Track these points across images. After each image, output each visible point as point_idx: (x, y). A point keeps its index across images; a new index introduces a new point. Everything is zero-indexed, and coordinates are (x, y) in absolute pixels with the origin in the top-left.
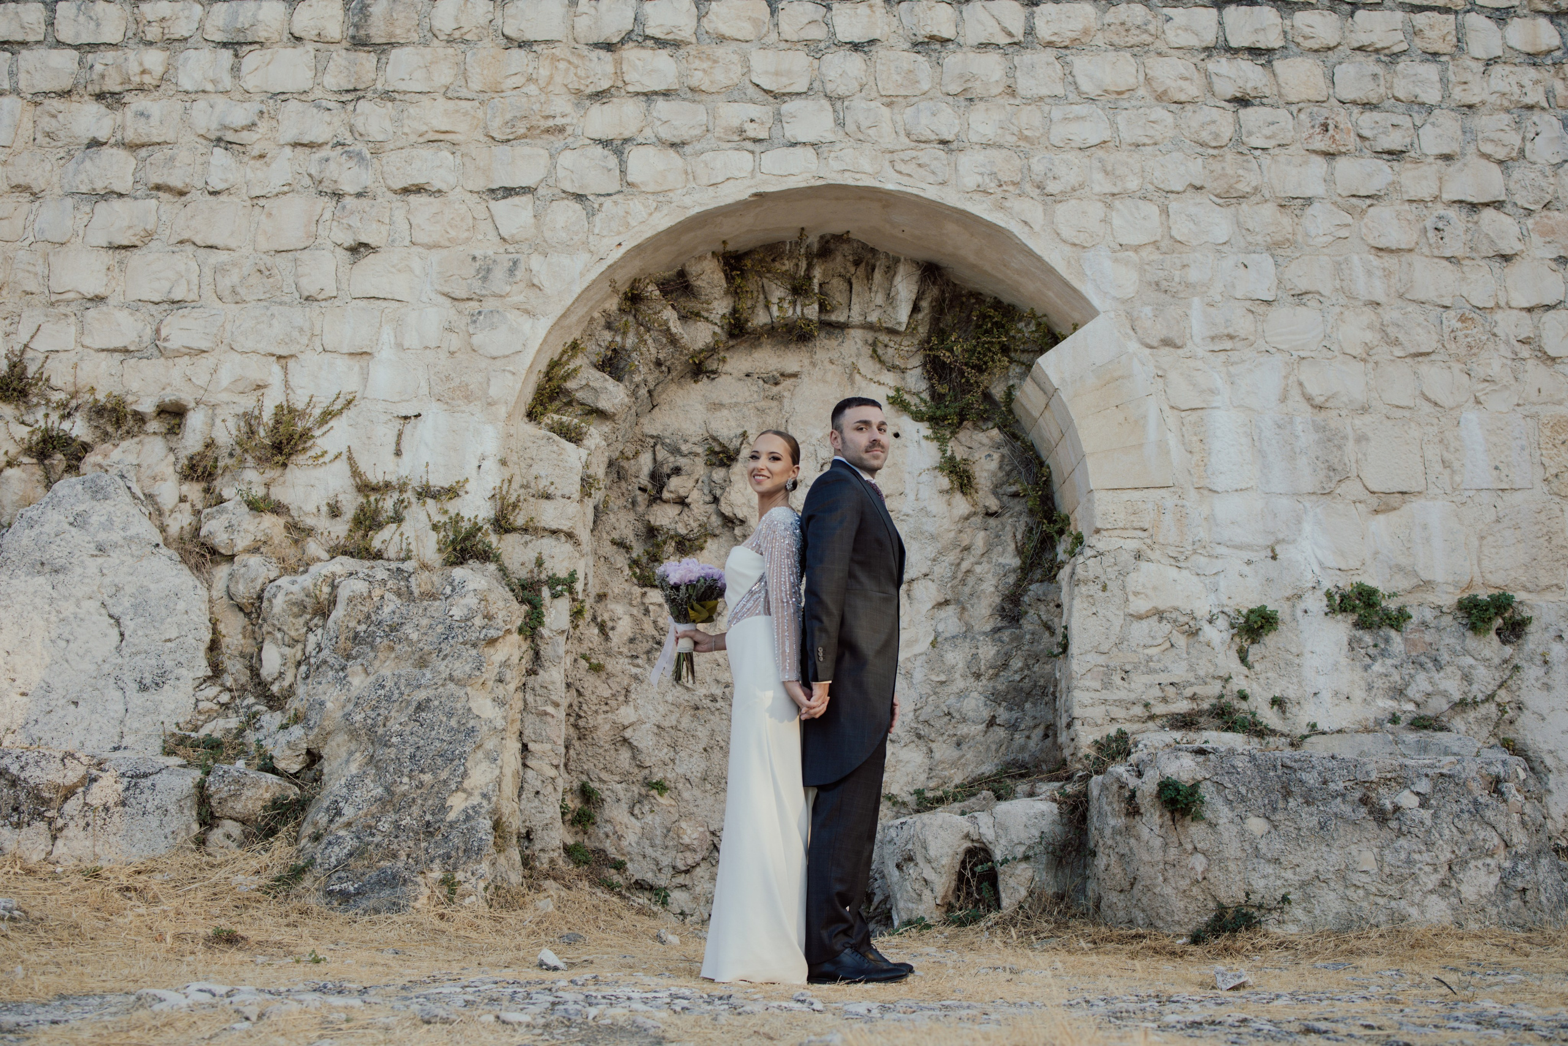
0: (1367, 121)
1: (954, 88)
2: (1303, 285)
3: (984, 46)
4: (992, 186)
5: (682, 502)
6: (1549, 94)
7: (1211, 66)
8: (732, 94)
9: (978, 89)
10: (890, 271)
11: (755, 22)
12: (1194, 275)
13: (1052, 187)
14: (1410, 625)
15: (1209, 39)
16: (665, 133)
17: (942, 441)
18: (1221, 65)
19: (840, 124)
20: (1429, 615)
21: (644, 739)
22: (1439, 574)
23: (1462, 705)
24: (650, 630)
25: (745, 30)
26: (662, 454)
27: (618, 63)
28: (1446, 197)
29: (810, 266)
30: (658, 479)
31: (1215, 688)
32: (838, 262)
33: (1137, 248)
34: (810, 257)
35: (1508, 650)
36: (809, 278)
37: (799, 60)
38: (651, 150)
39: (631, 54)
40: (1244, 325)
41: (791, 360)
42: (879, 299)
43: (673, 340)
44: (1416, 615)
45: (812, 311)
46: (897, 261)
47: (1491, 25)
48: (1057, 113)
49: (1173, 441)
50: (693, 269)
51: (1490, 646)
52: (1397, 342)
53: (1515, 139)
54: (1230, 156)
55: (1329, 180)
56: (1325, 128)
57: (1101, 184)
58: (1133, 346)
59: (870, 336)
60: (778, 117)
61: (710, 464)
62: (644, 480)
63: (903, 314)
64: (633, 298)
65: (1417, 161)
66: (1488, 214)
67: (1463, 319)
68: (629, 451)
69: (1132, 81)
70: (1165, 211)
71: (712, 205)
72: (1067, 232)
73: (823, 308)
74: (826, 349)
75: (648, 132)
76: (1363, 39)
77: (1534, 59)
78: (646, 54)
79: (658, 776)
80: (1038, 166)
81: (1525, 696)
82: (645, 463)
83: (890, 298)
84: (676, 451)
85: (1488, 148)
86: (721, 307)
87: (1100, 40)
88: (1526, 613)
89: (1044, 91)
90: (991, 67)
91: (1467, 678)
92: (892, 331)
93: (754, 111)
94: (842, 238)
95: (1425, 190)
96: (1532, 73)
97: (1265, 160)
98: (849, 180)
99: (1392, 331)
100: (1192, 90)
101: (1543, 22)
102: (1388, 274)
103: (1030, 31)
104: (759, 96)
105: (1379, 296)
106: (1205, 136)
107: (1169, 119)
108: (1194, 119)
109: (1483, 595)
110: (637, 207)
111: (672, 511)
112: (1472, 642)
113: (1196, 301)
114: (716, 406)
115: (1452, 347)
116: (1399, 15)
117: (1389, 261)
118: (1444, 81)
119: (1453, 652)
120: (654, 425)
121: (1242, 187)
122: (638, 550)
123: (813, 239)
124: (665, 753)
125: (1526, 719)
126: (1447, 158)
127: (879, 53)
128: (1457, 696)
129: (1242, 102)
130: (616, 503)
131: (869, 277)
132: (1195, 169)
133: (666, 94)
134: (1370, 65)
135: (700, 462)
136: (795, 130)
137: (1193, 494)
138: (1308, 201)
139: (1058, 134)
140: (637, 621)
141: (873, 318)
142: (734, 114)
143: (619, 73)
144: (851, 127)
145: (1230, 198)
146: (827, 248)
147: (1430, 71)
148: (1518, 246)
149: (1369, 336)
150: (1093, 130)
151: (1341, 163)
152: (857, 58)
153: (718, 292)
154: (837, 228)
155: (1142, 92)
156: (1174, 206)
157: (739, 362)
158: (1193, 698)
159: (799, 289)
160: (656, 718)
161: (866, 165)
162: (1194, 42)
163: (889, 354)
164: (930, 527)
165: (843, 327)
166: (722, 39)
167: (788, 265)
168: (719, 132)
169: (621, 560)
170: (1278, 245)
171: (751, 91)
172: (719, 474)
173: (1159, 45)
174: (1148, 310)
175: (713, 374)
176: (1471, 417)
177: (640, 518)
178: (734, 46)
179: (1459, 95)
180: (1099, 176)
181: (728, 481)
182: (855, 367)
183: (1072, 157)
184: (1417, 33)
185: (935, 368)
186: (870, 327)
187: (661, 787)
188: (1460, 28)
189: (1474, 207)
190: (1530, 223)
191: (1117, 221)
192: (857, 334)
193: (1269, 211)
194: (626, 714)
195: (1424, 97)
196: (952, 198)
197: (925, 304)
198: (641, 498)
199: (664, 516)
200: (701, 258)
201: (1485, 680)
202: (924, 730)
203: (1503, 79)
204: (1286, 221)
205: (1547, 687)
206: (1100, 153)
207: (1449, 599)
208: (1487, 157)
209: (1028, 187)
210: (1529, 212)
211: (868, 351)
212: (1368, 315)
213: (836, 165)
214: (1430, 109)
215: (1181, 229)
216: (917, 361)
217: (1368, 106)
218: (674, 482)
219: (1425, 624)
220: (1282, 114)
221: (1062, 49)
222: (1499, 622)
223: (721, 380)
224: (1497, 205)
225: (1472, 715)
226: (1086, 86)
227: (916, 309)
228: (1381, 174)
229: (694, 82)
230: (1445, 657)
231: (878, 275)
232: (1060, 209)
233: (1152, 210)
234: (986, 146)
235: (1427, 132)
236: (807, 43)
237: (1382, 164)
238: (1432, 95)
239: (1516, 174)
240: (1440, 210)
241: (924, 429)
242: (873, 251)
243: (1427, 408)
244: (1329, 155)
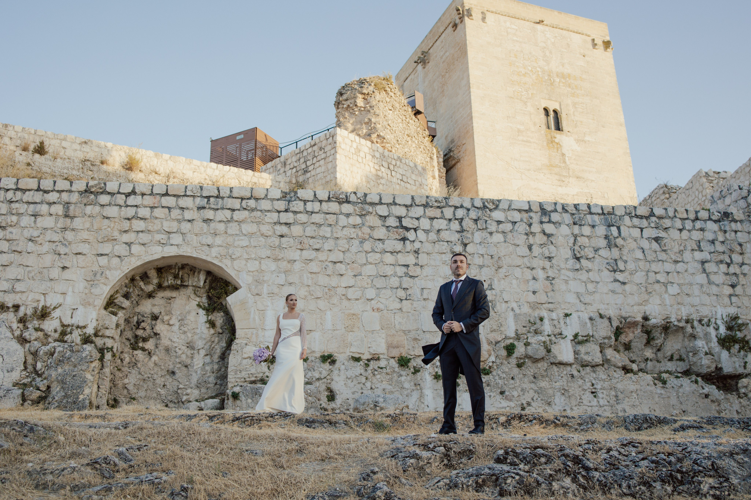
0: (312, 241)
1: (212, 232)
2: (291, 281)
3: (220, 221)
4: (219, 256)
5: (144, 329)
6: (357, 235)
7: (275, 227)
8: (158, 232)
9: (218, 232)
10: (199, 273)
11: (165, 214)
12: (265, 278)
13: (233, 257)
14: (308, 361)
15: (275, 220)
16: (141, 242)
17: (208, 315)
18: (278, 227)
19: (184, 240)
20: (313, 359)
21: (131, 387)
22: (317, 349)
23: (318, 379)
24: (134, 361)
25: (163, 216)
26: (140, 317)
27: (131, 223)
28: (329, 260)
29: (179, 271)
30: (138, 323)
31: (261, 375)
32: (186, 270)
33: (252, 272)
34: (179, 269)
35: (331, 367)
36: (178, 274)
37: (175, 224)
38: (137, 246)
39: (134, 221)
40: (276, 290)
41: (174, 294)
42: (196, 279)
43: (142, 290)
44: (310, 359)
45: (179, 282)
46: (201, 270)
47: (345, 218)
48: (236, 238)
49: (257, 318)
50: (148, 272)
51: (327, 366)
52: (312, 295)
53: (347, 246)
54: (277, 249)
55: (300, 256)
56: (301, 243)
57: (246, 256)
58: (249, 295)
59: (194, 288)
60: (169, 238)
61: (152, 320)
62: (135, 323)
63: (202, 284)
64: (133, 280)
65: (322, 251)
66: (339, 264)
67: (329, 290)
68: (131, 316)
69: (256, 231)
70: (260, 263)
71: (151, 259)
72: (236, 268)
73: (181, 281)
74: (183, 291)
75: (137, 241)
76: (313, 221)
77: (354, 226)
78: (138, 221)
79: (134, 396)
80: (230, 252)
81: (334, 377)
82: (135, 319)
83: (199, 280)
84: (143, 316)
85: (340, 248)
86: (155, 281)
87: (249, 220)
88: (336, 358)
89: (234, 233)
90: (222, 227)
91: (320, 373)
92: (199, 287)
93: (163, 236)
94: (187, 265)
95: (324, 258)
96: (354, 230)
97: (286, 251)
98: (185, 254)
99: (312, 292)
100: (270, 233)
101: (358, 217)
102: (312, 279)
103: (232, 218)
104: (165, 233)
105: (310, 284)
106: (272, 245)
107: (263, 240)
108: (270, 240)
109: (326, 354)
110: (133, 259)
111: (142, 331)
112: (322, 365)
113: (265, 285)
114: (154, 305)
115: (326, 296)
116: (323, 215)
117: (313, 275)
118: (332, 232)
119: (318, 367)
120: (138, 309)
121: (279, 257)
122: (132, 341)
123: (180, 265)
124: (136, 391)
125: (333, 383)
126: (330, 250)
127: (195, 223)
128: (317, 377)
129: (282, 236)
130: (127, 329)
131: (194, 274)
132: (269, 253)
133: (142, 232)
134: (314, 227)
135: (149, 319)
136: (172, 242)
137: (260, 330)
138: (295, 261)
139: (236, 243)
140: (131, 358)
141: (194, 284)
142: (158, 237)
143: (131, 226)
144: (186, 241)
145: (276, 260)
146: (183, 267)
147: (329, 229)
148: (344, 272)
149: (306, 293)
150: (245, 243)
151: (304, 252)
152: (189, 224)
153: (155, 277)
154: (186, 263)
155: (258, 233)
156: (262, 262)
157: (161, 294)
158: (256, 377)
159: (176, 277)
160: (134, 382)
161: (189, 250)
162: (272, 221)
163: (198, 293)
164: (204, 336)
165: (187, 286)
166: (156, 218)
167: (173, 271)
168: (154, 241)
169: (128, 343)
170: (287, 271)
171: (163, 231)
172: (154, 322)
173: (263, 222)
174: (254, 287)
175: (154, 297)
176: (329, 313)
177: (134, 333)
178: (159, 220)
179: (335, 235)
180: (245, 254)
181: (156, 324)
182: (189, 297)
183: (239, 249)
184: (327, 219)
185: (209, 298)
186: (193, 286)
187: (134, 399)
188: (337, 218)
189: (335, 263)
190: (348, 266)
191: (248, 265)
192: (191, 288)
193: (285, 263)
194: (126, 381)
195: (326, 236)
196: (209, 259)
197: (207, 281)
198: (134, 328)
199: (140, 333)
200: (151, 269)
201: (325, 373)
202: (199, 385)
203: (346, 231)
204: (289, 266)
205: (339, 375)
206: (246, 248)
207: (318, 355)
208: (340, 250)
209: (228, 257)
210: (349, 264)
211: (193, 292)
212: (307, 288)
213: (182, 250)
214: (327, 238)
215: (264, 267)
216: (205, 295)
217: (312, 238)
218: (142, 324)
219: (312, 361)
220: (291, 240)
221: (239, 222)
222: (329, 360)
223: (156, 299)
224: (341, 262)
225: (321, 382)
226: (244, 232)
227: (205, 282)
228: (314, 254)
229: (149, 229)
230: (316, 368)
231: (196, 274)
232: (235, 262)
233: (257, 263)
234: (219, 246)
235: (326, 244)
236: (177, 220)
237: (314, 252)
238: (328, 235)
239: (346, 255)
240: (327, 263)
241: (204, 312)
242: (195, 268)
243: (318, 310)
244: (301, 250)
